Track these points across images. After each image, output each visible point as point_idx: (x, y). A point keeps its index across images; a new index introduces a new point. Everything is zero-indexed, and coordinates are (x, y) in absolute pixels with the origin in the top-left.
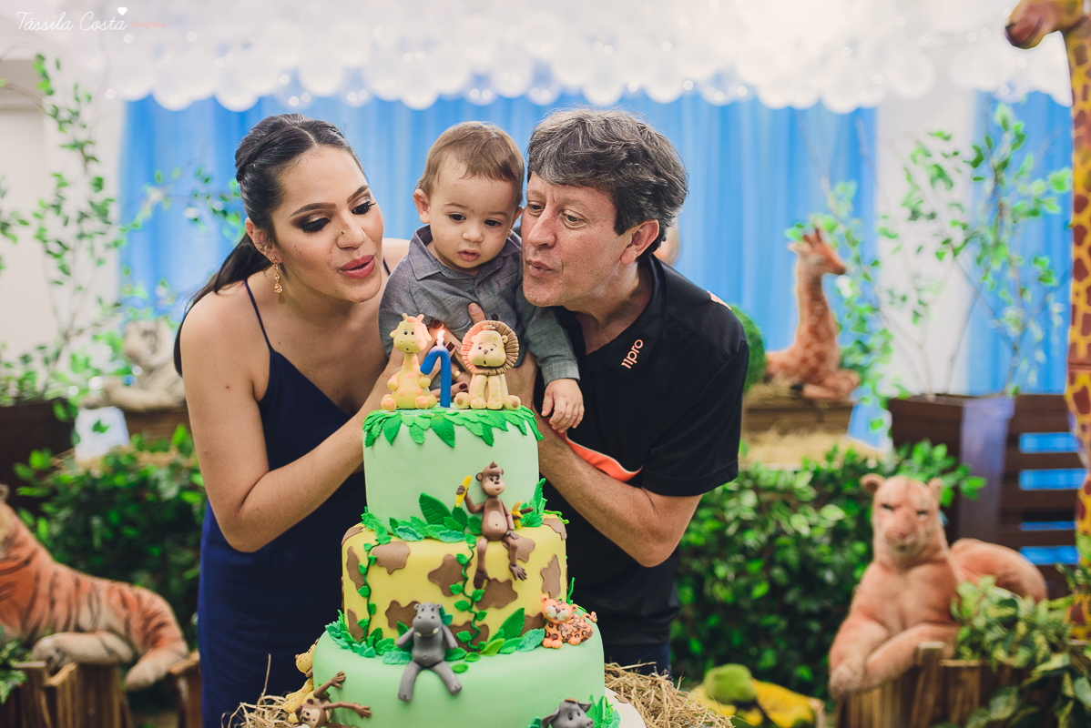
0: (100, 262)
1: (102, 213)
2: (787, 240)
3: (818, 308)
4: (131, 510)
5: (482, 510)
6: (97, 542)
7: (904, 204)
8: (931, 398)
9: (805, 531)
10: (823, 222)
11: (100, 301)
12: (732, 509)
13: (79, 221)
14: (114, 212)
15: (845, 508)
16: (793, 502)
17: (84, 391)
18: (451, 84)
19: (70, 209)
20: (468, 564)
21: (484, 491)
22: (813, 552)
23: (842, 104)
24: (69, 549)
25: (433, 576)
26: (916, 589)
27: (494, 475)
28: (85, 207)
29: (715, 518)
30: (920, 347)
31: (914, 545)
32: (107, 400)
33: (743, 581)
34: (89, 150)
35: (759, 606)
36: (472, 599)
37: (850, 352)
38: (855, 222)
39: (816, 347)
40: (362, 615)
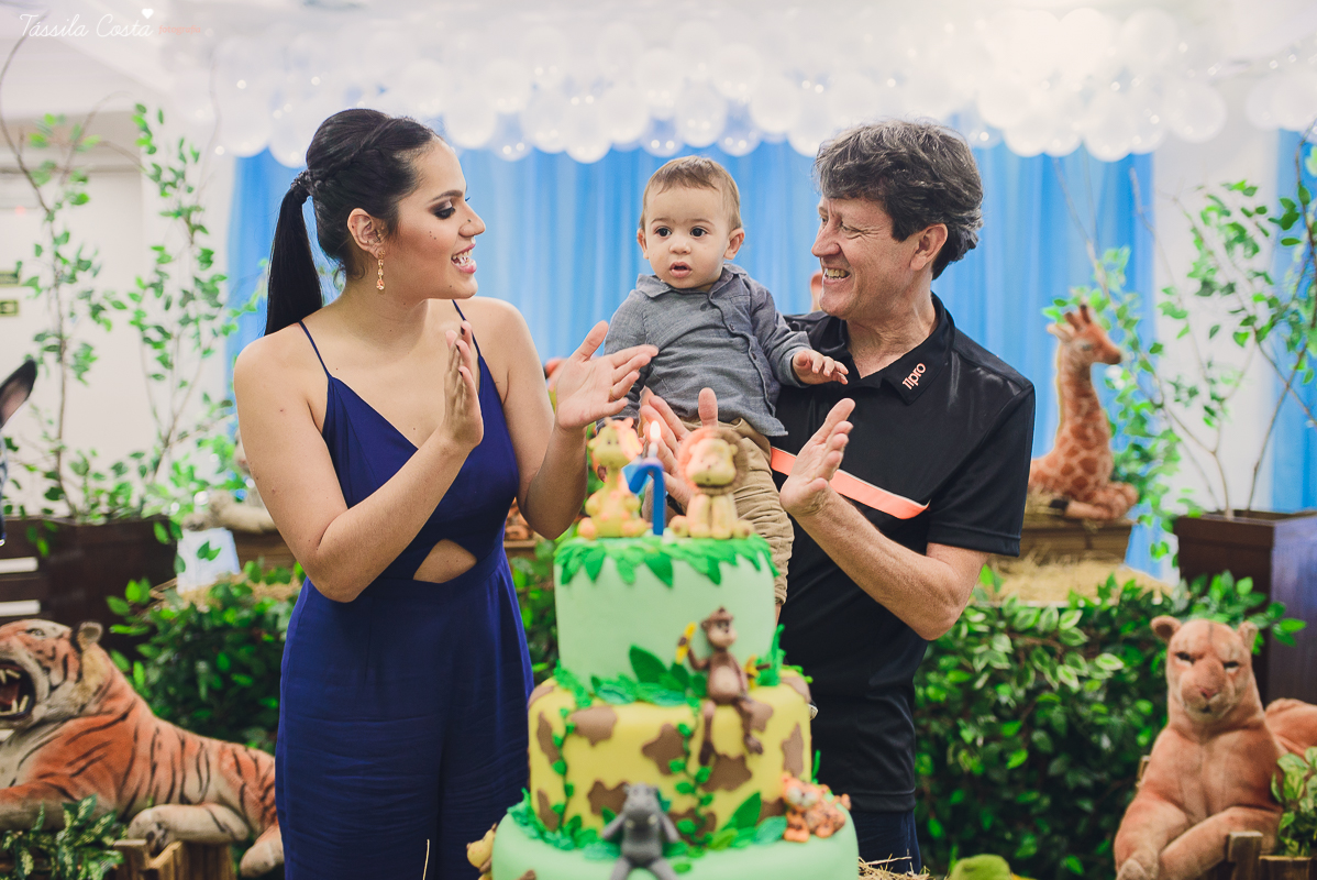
0: (207, 352)
1: (211, 294)
2: (1047, 321)
3: (1085, 403)
4: (243, 653)
5: (708, 667)
6: (203, 691)
7: (1191, 275)
8: (1230, 517)
9: (1074, 685)
10: (1091, 298)
11: (206, 398)
12: (981, 655)
13: (183, 304)
14: (224, 292)
15: (1124, 656)
16: (1059, 649)
17: (189, 508)
18: (627, 133)
19: (173, 289)
20: (691, 736)
21: (711, 644)
22: (1084, 711)
23: (1109, 151)
24: (170, 700)
25: (648, 750)
26: (1222, 763)
27: (722, 621)
28: (190, 286)
29: (960, 667)
30: (1214, 453)
31: (1221, 706)
32: (215, 519)
33: (994, 747)
34: (195, 218)
35: (1015, 779)
36: (697, 780)
37: (1126, 460)
38: (1128, 297)
39: (1083, 454)
40: (556, 797)
